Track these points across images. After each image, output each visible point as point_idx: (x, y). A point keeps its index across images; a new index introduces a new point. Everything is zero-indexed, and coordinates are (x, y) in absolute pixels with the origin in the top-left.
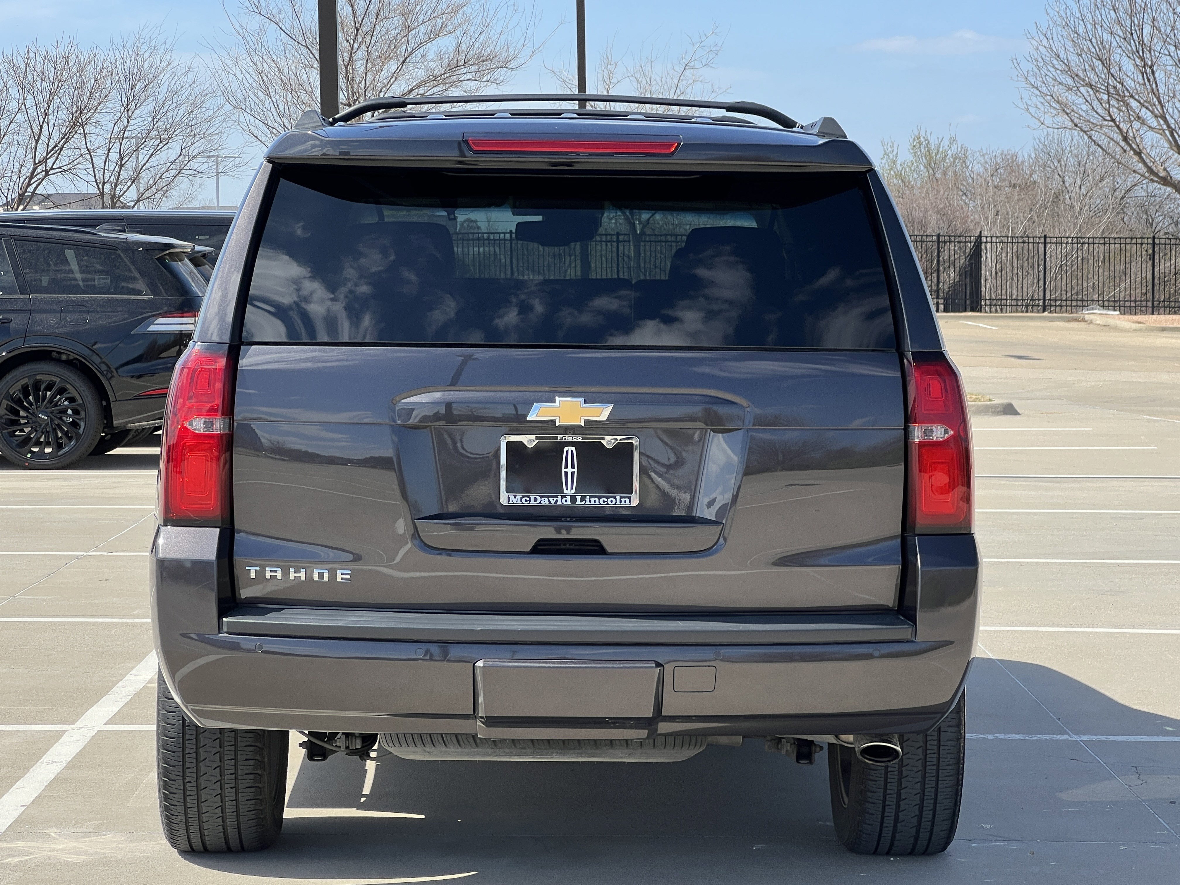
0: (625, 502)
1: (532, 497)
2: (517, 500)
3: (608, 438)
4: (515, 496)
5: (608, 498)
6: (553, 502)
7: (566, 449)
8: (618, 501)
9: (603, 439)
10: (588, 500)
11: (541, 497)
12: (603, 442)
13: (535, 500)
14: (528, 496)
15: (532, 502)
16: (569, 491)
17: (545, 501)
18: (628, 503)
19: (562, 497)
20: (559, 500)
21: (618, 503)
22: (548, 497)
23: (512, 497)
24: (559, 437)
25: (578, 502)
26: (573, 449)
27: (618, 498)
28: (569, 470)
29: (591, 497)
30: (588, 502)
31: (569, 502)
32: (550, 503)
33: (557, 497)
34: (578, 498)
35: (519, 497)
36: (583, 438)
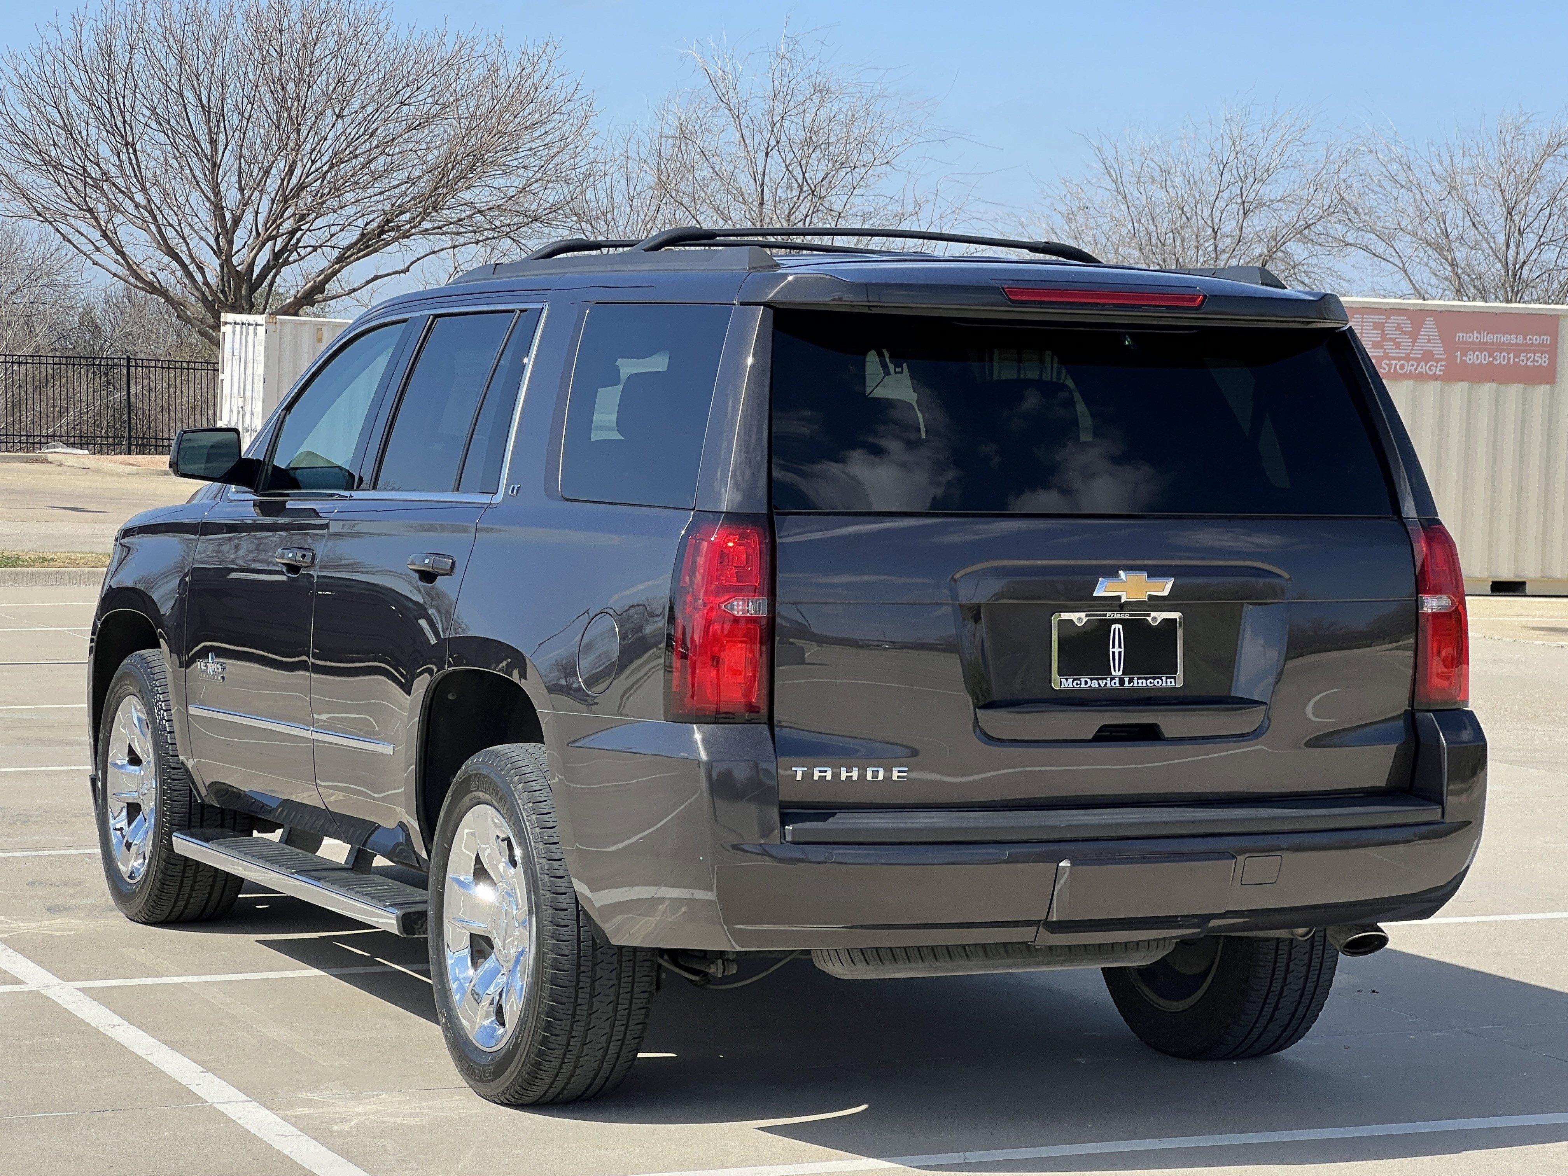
0: (1171, 683)
1: (1083, 680)
2: (1068, 683)
3: (1153, 614)
4: (1067, 680)
5: (1154, 679)
6: (1102, 685)
7: (1113, 626)
8: (1164, 682)
9: (1149, 615)
10: (1135, 681)
11: (1092, 679)
12: (1149, 619)
13: (1086, 683)
14: (1079, 679)
15: (1083, 685)
16: (1117, 673)
17: (1095, 684)
18: (1173, 684)
19: (1112, 679)
20: (1108, 682)
21: (1164, 684)
22: (1098, 679)
23: (1063, 680)
24: (1108, 614)
25: (1126, 684)
26: (1120, 626)
27: (1164, 678)
28: (1117, 650)
29: (1139, 678)
30: (1136, 685)
31: (1118, 685)
32: (1100, 686)
33: (1106, 679)
34: (1126, 680)
35: (1070, 680)
36: (1131, 615)
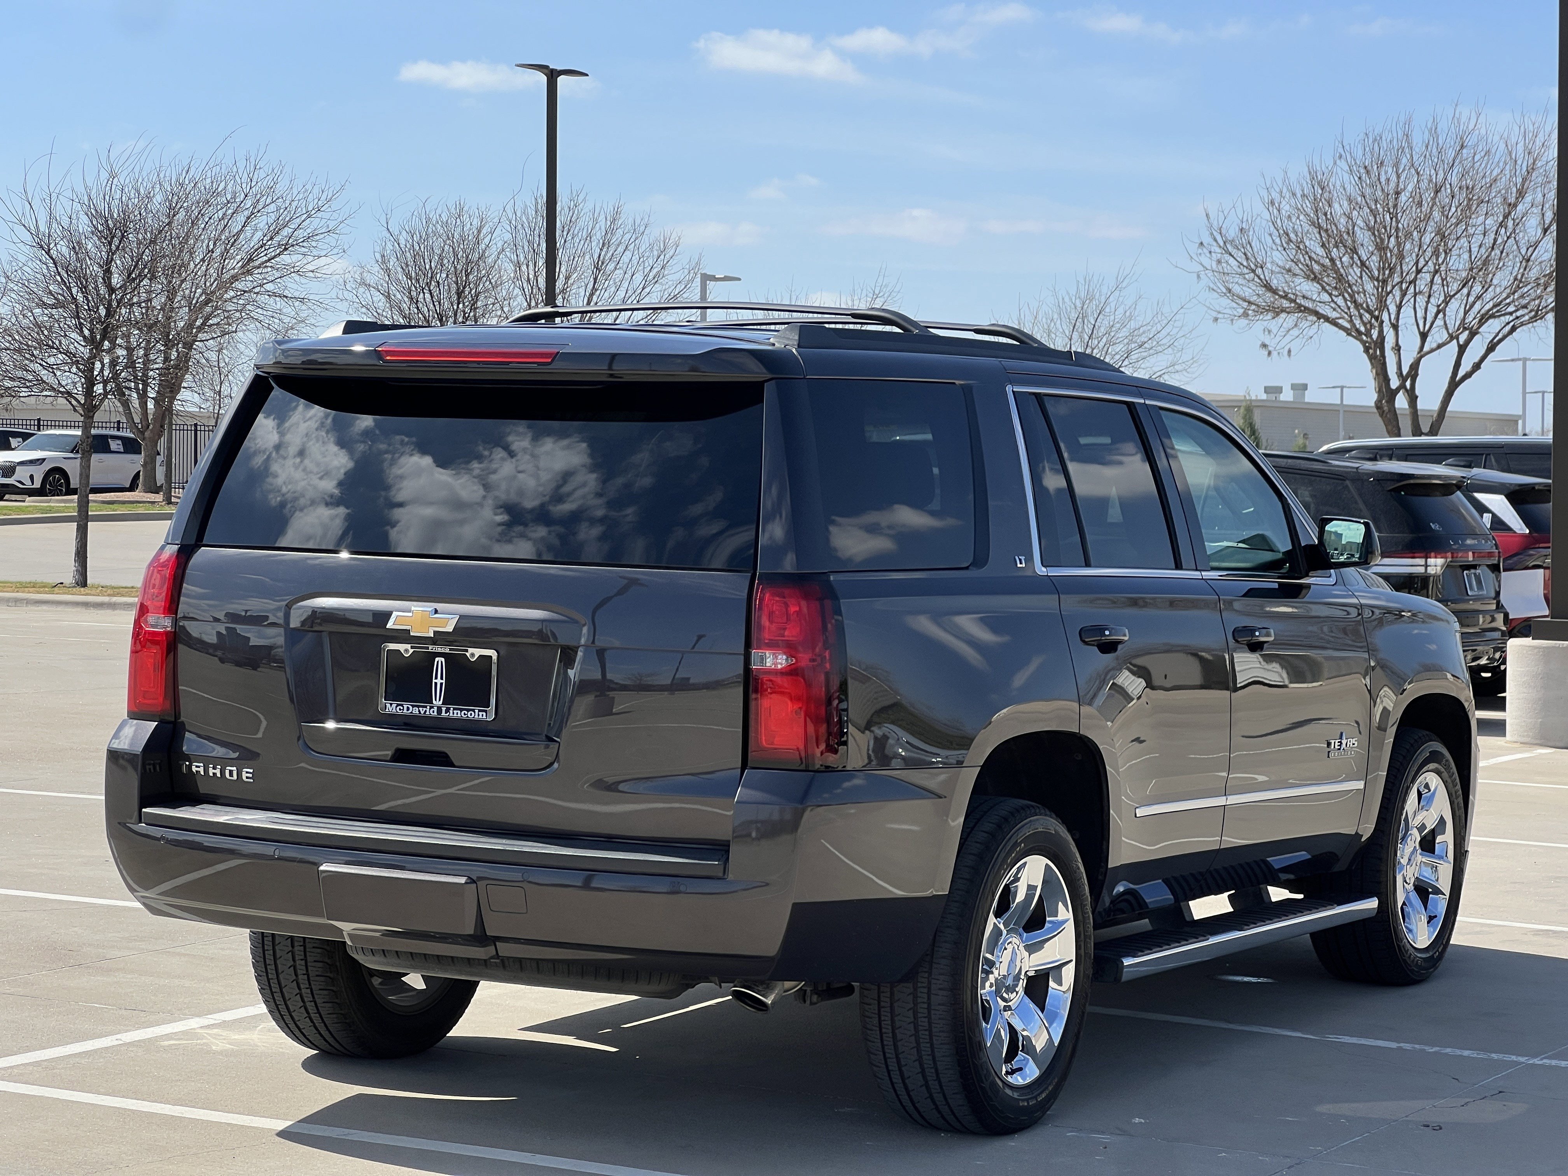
0: (482, 716)
1: (405, 706)
2: (392, 708)
3: (471, 650)
4: (391, 704)
5: (468, 710)
6: (422, 712)
7: (437, 659)
8: (477, 714)
9: (467, 651)
10: (451, 711)
11: (413, 706)
12: (468, 654)
13: (408, 709)
14: (402, 705)
15: (405, 711)
16: (438, 702)
17: (416, 711)
18: (484, 717)
19: (431, 707)
20: (428, 710)
21: (477, 716)
22: (418, 707)
23: (388, 705)
24: (430, 647)
25: (443, 714)
26: (443, 660)
27: (477, 711)
28: (439, 681)
29: (454, 709)
30: (451, 715)
31: (435, 713)
32: (420, 713)
33: (426, 707)
34: (444, 709)
35: (394, 706)
36: (450, 650)
